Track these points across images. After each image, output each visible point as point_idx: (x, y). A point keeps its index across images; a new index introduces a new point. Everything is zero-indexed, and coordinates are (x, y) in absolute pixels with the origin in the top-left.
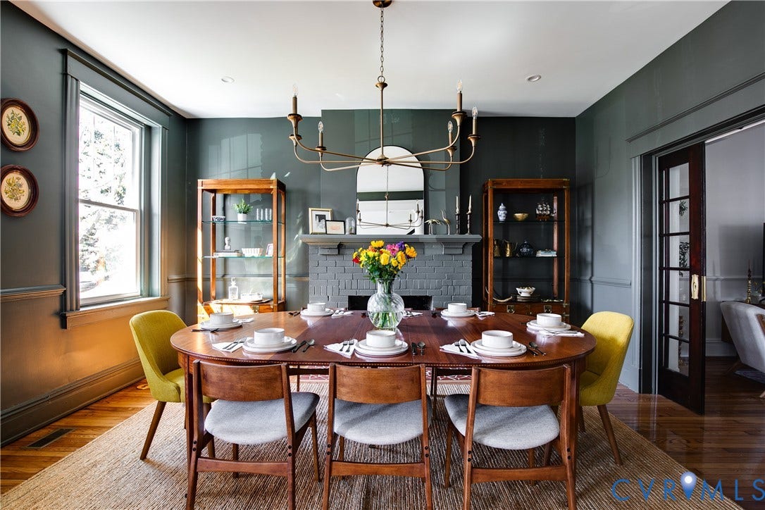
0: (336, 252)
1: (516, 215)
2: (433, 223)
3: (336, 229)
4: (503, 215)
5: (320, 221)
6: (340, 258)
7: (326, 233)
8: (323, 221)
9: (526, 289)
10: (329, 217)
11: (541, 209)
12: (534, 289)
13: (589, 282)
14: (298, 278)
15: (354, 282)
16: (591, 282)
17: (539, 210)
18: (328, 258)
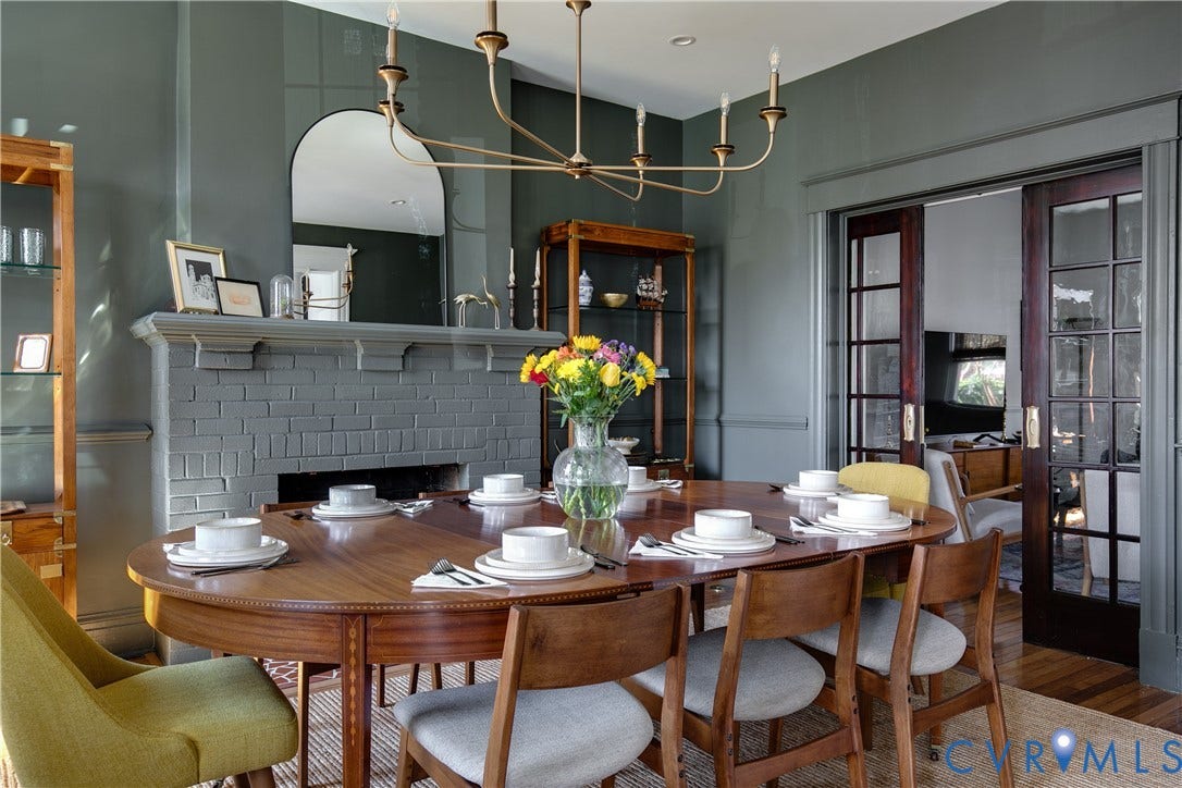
0: (247, 362)
1: (608, 295)
2: (468, 301)
3: (242, 301)
4: (589, 294)
5: (198, 279)
6: (257, 377)
7: (219, 312)
8: (206, 280)
9: (625, 442)
10: (219, 269)
11: (645, 287)
12: (638, 440)
13: (715, 424)
14: (98, 437)
15: (294, 438)
16: (719, 422)
17: (641, 289)
18: (224, 378)
